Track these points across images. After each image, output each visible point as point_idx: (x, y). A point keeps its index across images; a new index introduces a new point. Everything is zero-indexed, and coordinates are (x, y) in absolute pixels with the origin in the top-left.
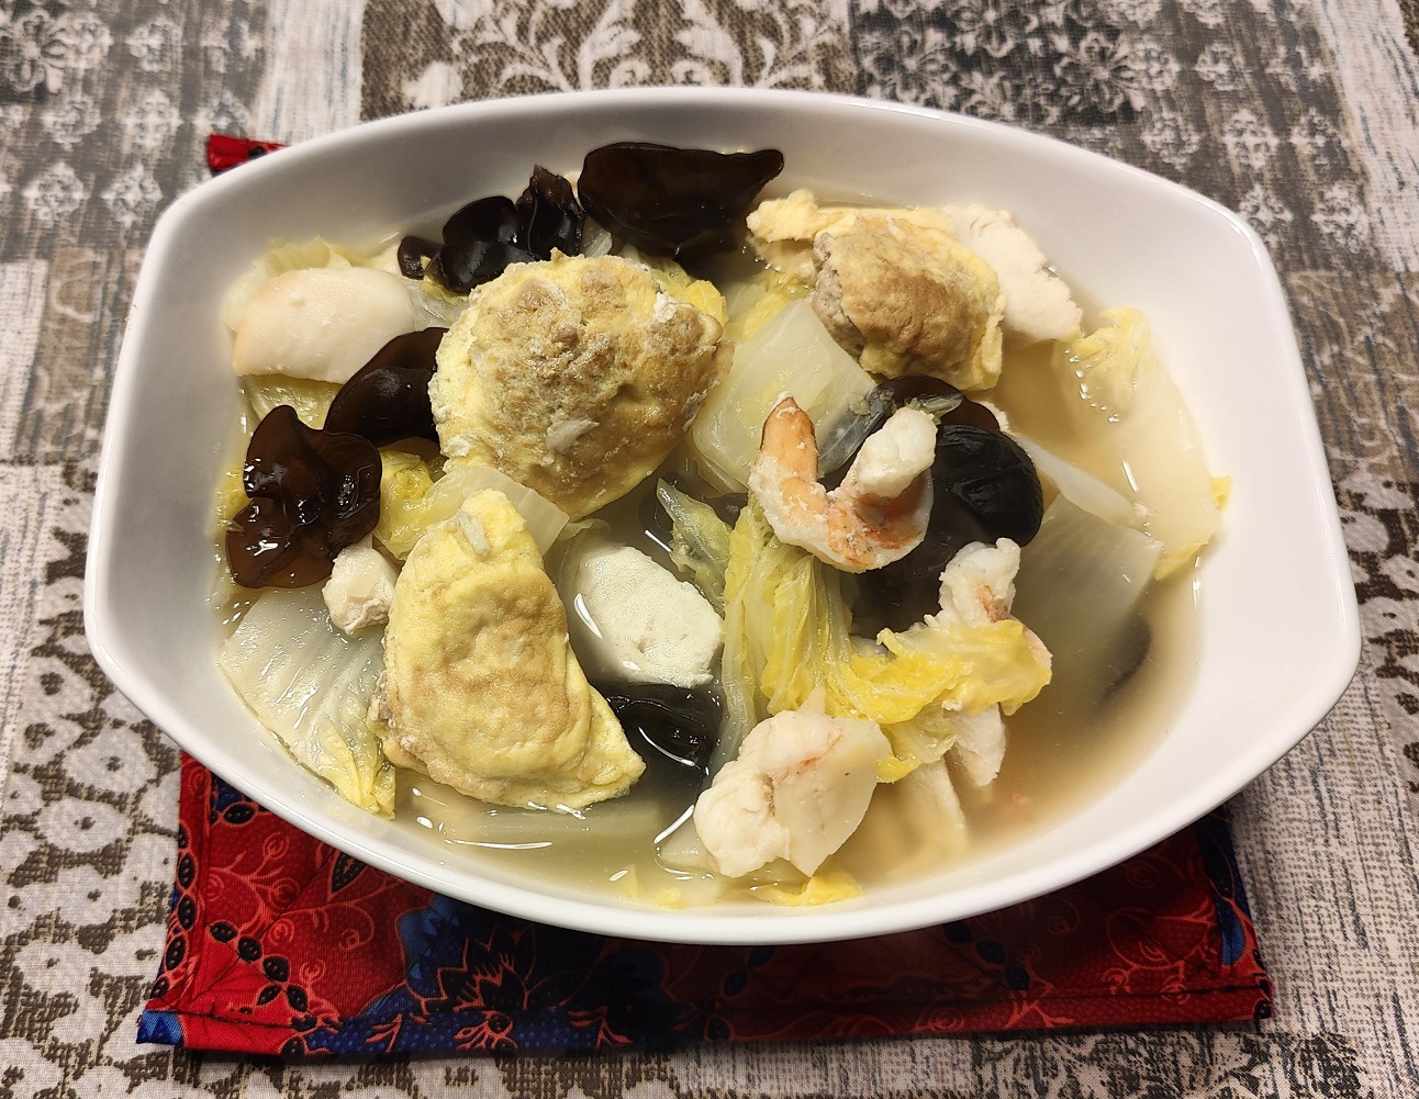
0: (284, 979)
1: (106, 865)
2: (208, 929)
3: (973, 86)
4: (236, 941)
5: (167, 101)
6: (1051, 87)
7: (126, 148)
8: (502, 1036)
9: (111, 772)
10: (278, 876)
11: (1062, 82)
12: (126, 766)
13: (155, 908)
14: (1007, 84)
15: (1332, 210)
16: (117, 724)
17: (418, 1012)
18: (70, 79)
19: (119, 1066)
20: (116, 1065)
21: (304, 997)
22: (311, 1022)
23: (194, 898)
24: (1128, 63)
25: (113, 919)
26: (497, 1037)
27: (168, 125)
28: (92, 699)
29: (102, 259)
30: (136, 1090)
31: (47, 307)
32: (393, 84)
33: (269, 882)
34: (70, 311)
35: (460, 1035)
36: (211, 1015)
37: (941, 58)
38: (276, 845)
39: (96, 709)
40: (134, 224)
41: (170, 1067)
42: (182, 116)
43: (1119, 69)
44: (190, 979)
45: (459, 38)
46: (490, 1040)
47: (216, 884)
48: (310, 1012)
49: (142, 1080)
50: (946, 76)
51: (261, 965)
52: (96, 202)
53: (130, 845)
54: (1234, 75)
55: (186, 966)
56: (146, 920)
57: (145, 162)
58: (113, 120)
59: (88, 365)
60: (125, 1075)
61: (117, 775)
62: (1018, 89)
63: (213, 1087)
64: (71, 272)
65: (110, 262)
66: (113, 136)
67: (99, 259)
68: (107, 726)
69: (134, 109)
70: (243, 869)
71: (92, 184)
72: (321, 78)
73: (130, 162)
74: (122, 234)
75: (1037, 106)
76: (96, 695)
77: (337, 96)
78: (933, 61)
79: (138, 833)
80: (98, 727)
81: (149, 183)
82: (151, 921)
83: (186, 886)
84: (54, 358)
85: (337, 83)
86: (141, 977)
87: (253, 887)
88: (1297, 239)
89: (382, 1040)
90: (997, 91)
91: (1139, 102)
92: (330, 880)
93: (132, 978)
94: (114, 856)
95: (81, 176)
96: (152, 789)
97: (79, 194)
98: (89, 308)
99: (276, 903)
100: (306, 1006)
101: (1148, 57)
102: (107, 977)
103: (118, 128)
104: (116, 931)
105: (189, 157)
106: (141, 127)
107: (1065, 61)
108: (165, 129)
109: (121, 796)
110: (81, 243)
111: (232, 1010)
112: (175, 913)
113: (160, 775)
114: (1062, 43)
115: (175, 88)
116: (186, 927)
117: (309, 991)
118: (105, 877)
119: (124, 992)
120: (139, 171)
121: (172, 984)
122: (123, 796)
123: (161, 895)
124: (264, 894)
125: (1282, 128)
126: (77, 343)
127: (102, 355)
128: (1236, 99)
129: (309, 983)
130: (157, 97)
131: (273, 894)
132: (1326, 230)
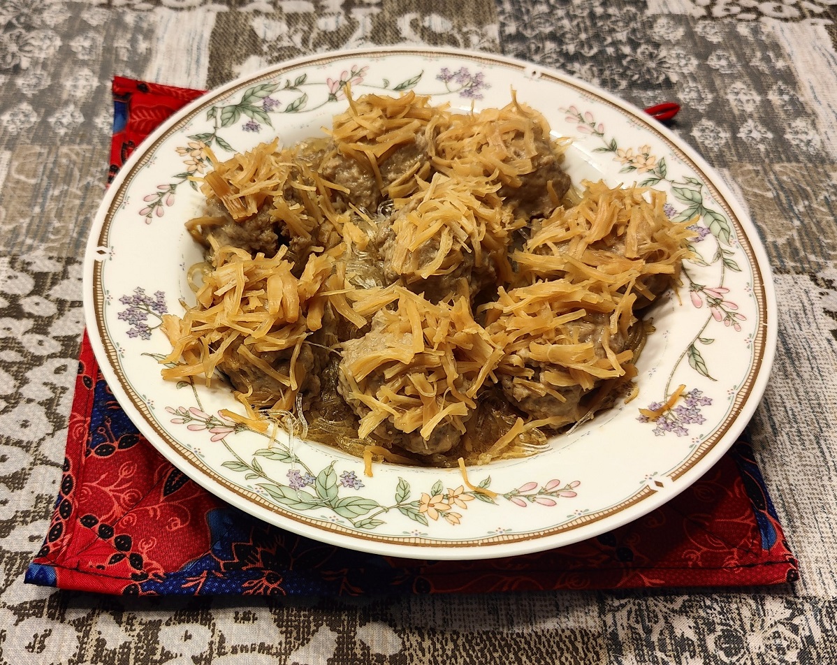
0: (128, 549)
1: (14, 484)
2: (78, 520)
3: (574, 69)
4: (97, 527)
5: (91, 74)
6: (621, 70)
7: (65, 96)
8: (275, 585)
9: (23, 429)
10: (129, 488)
11: (627, 68)
12: (33, 425)
13: (44, 510)
14: (595, 69)
15: (797, 133)
16: (29, 401)
17: (218, 569)
18: (35, 63)
19: (11, 608)
20: (9, 608)
21: (141, 560)
22: (144, 576)
23: (71, 501)
24: (666, 60)
25: (15, 516)
26: (272, 586)
27: (91, 86)
28: (15, 386)
29: (45, 151)
30: (21, 624)
31: (9, 175)
32: (227, 66)
33: (122, 491)
34: (22, 178)
35: (246, 585)
36: (77, 569)
37: (554, 56)
38: (129, 469)
39: (16, 393)
40: (66, 134)
41: (46, 610)
42: (99, 81)
43: (661, 63)
44: (64, 549)
45: (267, 45)
46: (267, 588)
47: (86, 492)
48: (144, 571)
49: (26, 618)
50: (558, 65)
51: (113, 541)
52: (44, 123)
53: (30, 472)
54: (731, 65)
55: (62, 541)
56: (37, 517)
57: (75, 104)
58: (58, 83)
59: (31, 206)
60: (14, 614)
61: (27, 430)
62: (601, 72)
63: (74, 622)
64: (25, 158)
65: (49, 153)
66: (57, 90)
67: (43, 151)
68: (22, 402)
69: (71, 78)
70: (105, 483)
71: (42, 114)
72: (184, 63)
73: (66, 103)
74: (58, 139)
75: (613, 80)
76: (18, 385)
77: (193, 72)
78: (550, 57)
79: (37, 465)
80: (17, 403)
81: (77, 114)
82: (41, 518)
83: (67, 493)
84: (10, 201)
85: (194, 66)
86: (31, 552)
87: (111, 494)
88: (777, 147)
89: (192, 586)
90: (589, 72)
91: (674, 78)
92: (163, 490)
93: (25, 553)
94: (19, 478)
95: (36, 110)
96: (48, 439)
97: (34, 119)
98: (34, 176)
99: (126, 504)
100: (142, 567)
101: (678, 56)
102: (8, 552)
103: (61, 86)
104: (16, 524)
105: (102, 101)
106: (75, 86)
107: (629, 59)
108: (89, 87)
109: (28, 442)
110: (33, 142)
111: (91, 566)
112: (58, 509)
113: (54, 431)
114: (627, 50)
115: (97, 68)
116: (64, 518)
117: (144, 556)
118: (13, 491)
119: (19, 561)
120: (71, 107)
121: (52, 549)
122: (29, 443)
123: (49, 502)
124: (118, 498)
125: (762, 90)
126: (24, 194)
127: (40, 200)
128: (733, 77)
129: (145, 551)
130: (86, 72)
131: (124, 499)
132: (794, 143)
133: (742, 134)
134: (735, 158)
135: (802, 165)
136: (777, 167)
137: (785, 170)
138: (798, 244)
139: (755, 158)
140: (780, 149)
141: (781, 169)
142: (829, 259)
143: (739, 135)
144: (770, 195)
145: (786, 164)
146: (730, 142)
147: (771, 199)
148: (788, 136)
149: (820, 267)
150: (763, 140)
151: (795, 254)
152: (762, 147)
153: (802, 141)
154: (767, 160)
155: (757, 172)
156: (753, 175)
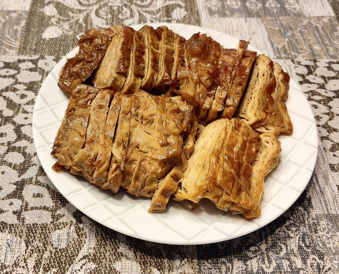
133: (267, 5)
134: (264, 15)
135: (291, 17)
136: (281, 18)
137: (284, 19)
138: (287, 48)
139: (272, 15)
140: (283, 11)
141: (283, 19)
142: (299, 54)
143: (266, 6)
144: (277, 29)
145: (285, 17)
146: (262, 8)
147: (277, 31)
148: (286, 6)
149: (296, 57)
150: (276, 7)
151: (285, 51)
152: (275, 10)
153: (292, 8)
154: (277, 16)
155: (272, 20)
156: (271, 21)
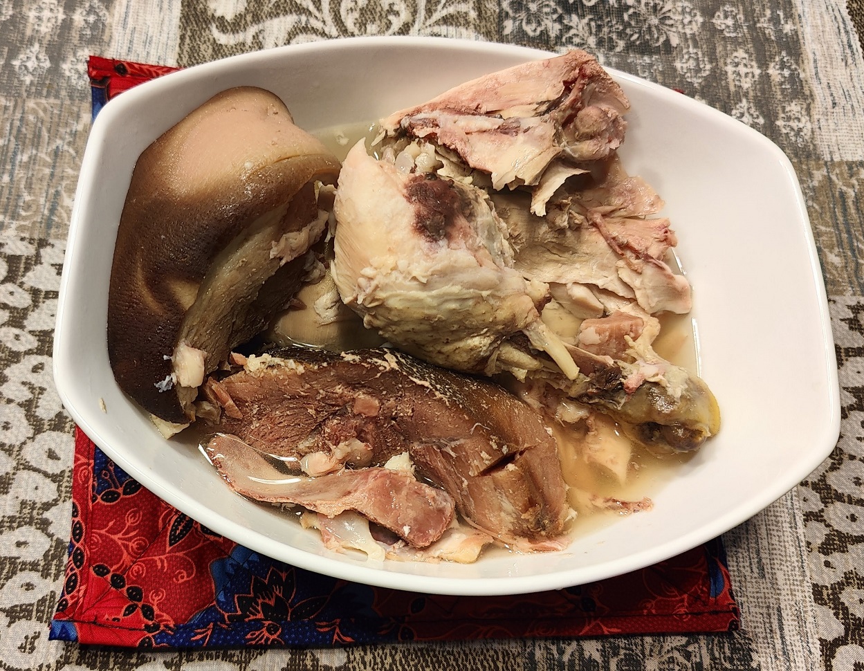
0: (140, 600)
2: (91, 568)
4: (109, 576)
7: (29, 32)
8: (275, 637)
10: (135, 536)
17: (223, 621)
21: (152, 611)
22: (156, 627)
23: (82, 549)
26: (272, 638)
27: (56, 18)
33: (130, 539)
35: (249, 636)
36: (94, 623)
38: (134, 516)
40: (32, 82)
42: (65, 13)
44: (81, 600)
46: (268, 639)
47: (96, 540)
48: (156, 621)
51: (125, 592)
52: (8, 67)
55: (79, 591)
66: (20, 23)
70: (113, 531)
71: (5, 54)
73: (30, 41)
74: (24, 88)
83: (78, 541)
87: (120, 542)
89: (201, 639)
92: (168, 539)
99: (134, 552)
100: (153, 617)
103: (24, 18)
105: (69, 40)
106: (39, 18)
108: (54, 20)
111: (108, 619)
112: (71, 558)
116: (78, 567)
117: (155, 608)
120: (36, 47)
121: (70, 602)
124: (126, 547)
129: (155, 603)
131: (132, 547)
